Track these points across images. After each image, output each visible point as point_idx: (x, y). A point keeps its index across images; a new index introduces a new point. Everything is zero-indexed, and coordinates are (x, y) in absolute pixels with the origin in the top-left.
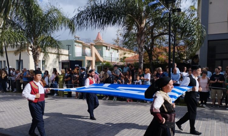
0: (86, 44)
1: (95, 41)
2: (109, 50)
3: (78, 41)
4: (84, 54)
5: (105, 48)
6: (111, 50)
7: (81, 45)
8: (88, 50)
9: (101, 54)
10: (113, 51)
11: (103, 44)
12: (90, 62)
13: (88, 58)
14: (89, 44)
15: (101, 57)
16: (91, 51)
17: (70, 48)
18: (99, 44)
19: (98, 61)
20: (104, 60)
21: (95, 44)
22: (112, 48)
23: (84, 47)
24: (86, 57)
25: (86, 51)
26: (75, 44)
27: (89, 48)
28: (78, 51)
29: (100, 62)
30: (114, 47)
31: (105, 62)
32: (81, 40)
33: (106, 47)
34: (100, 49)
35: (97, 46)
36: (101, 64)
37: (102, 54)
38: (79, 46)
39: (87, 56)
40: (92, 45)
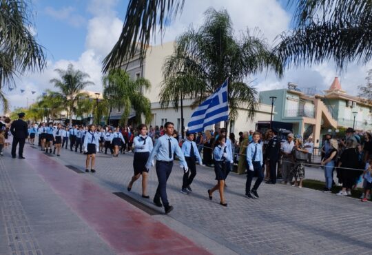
2: (351, 107)
4: (302, 113)
5: (344, 104)
6: (357, 108)
7: (296, 98)
8: (309, 107)
9: (335, 116)
10: (361, 110)
13: (307, 120)
14: (311, 97)
15: (334, 120)
16: (316, 108)
19: (326, 126)
20: (340, 125)
21: (324, 97)
23: (303, 100)
24: (304, 118)
25: (305, 108)
26: (287, 95)
28: (291, 108)
29: (331, 127)
32: (299, 90)
33: (347, 101)
34: (334, 106)
35: (327, 99)
37: (337, 114)
38: (294, 100)
39: (305, 116)
40: (317, 97)
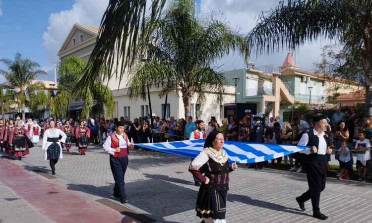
0: (265, 74)
1: (282, 68)
2: (306, 82)
3: (252, 70)
4: (261, 92)
5: (300, 79)
6: (311, 83)
7: (256, 77)
8: (267, 85)
9: (292, 91)
10: (315, 84)
11: (296, 73)
12: (271, 105)
13: (267, 98)
14: (269, 75)
15: (291, 96)
16: (274, 85)
17: (239, 82)
18: (288, 73)
19: (284, 103)
20: (297, 100)
21: (281, 74)
22: (312, 79)
23: (261, 79)
24: (264, 96)
25: (264, 86)
26: (247, 75)
27: (271, 80)
28: (251, 87)
29: (289, 104)
30: (316, 78)
31: (297, 103)
32: (257, 69)
33: (302, 77)
34: (290, 82)
35: (284, 76)
36: (290, 107)
37: (294, 90)
38: (253, 79)
39: (265, 94)
40: (275, 75)
